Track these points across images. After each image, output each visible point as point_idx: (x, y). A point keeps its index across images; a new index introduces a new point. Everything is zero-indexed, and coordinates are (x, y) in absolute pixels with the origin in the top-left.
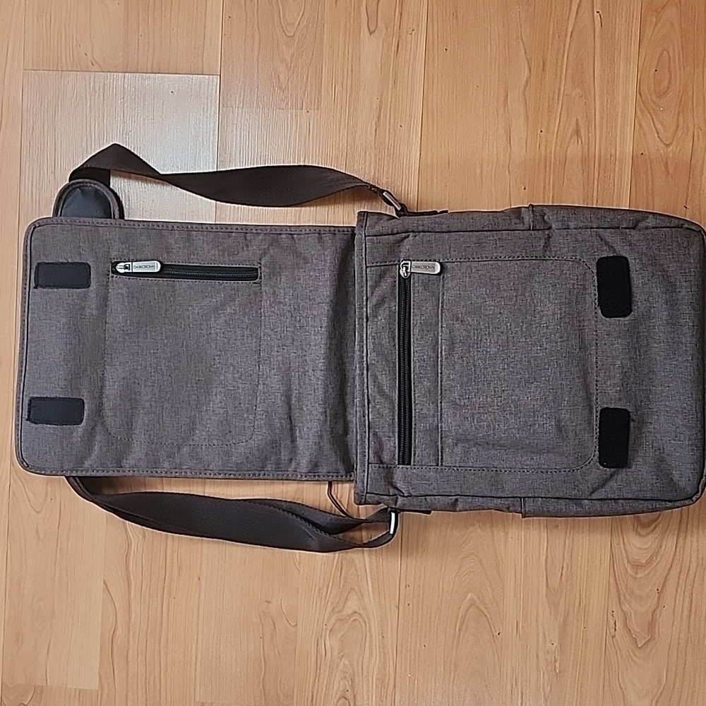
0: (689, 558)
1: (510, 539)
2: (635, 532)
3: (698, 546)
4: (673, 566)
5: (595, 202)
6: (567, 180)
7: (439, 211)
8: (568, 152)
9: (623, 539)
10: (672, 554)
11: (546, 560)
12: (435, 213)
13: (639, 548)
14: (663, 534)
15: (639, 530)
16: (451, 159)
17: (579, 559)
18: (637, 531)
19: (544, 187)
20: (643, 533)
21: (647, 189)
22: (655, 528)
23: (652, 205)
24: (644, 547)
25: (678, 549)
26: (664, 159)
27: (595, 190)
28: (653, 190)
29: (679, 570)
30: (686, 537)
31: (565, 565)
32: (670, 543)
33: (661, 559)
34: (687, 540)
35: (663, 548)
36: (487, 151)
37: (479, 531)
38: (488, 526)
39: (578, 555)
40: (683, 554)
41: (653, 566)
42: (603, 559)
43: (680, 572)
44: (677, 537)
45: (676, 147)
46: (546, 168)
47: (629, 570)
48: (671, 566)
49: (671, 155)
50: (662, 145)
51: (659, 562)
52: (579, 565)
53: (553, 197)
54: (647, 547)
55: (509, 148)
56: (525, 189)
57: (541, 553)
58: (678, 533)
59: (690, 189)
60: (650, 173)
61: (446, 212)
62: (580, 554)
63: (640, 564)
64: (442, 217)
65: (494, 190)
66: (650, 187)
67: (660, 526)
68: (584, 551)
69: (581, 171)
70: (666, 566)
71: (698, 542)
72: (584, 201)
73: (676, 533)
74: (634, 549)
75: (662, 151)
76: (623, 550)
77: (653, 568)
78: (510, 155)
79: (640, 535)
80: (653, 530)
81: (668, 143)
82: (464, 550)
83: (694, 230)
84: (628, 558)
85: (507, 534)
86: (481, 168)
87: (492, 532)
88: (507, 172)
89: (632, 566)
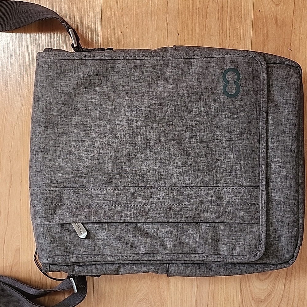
0: (293, 294)
1: (171, 287)
2: (257, 278)
3: (299, 285)
4: (283, 300)
5: (227, 45)
6: (208, 29)
7: (105, 49)
8: (209, 9)
9: (249, 283)
10: (282, 292)
11: (196, 301)
12: (103, 49)
13: (259, 289)
14: (276, 278)
15: (259, 277)
16: (124, 12)
17: (219, 298)
18: (258, 278)
19: (192, 34)
20: (263, 278)
21: (263, 37)
22: (270, 274)
23: (266, 47)
24: (262, 288)
25: (286, 289)
26: (275, 15)
27: (228, 36)
28: (267, 37)
29: (286, 303)
30: (291, 280)
31: (209, 303)
32: (280, 285)
33: (274, 296)
34: (292, 282)
35: (276, 288)
36: (151, 6)
37: (149, 282)
38: (155, 278)
39: (218, 295)
40: (289, 292)
41: (268, 301)
42: (235, 298)
43: (288, 304)
44: (285, 280)
45: (283, 7)
46: (193, 20)
47: (253, 304)
48: (281, 301)
49: (279, 12)
50: (273, 5)
51: (273, 298)
52: (219, 302)
53: (198, 42)
54: (265, 288)
55: (166, 5)
56: (178, 35)
57: (193, 296)
58: (286, 277)
59: (293, 36)
60: (265, 25)
61: (112, 49)
62: (220, 295)
63: (260, 300)
64: (108, 53)
65: (156, 36)
66: (265, 35)
67: (274, 273)
68: (222, 293)
69: (218, 22)
70: (278, 300)
71: (299, 283)
72: (220, 44)
73: (284, 277)
74: (256, 290)
75: (273, 9)
76: (249, 291)
77: (269, 303)
78: (167, 10)
79: (260, 280)
80: (269, 277)
81: (277, 4)
82: (139, 296)
83: (293, 66)
84: (252, 296)
85: (168, 283)
86: (147, 19)
87: (158, 282)
88: (165, 22)
89: (255, 301)
